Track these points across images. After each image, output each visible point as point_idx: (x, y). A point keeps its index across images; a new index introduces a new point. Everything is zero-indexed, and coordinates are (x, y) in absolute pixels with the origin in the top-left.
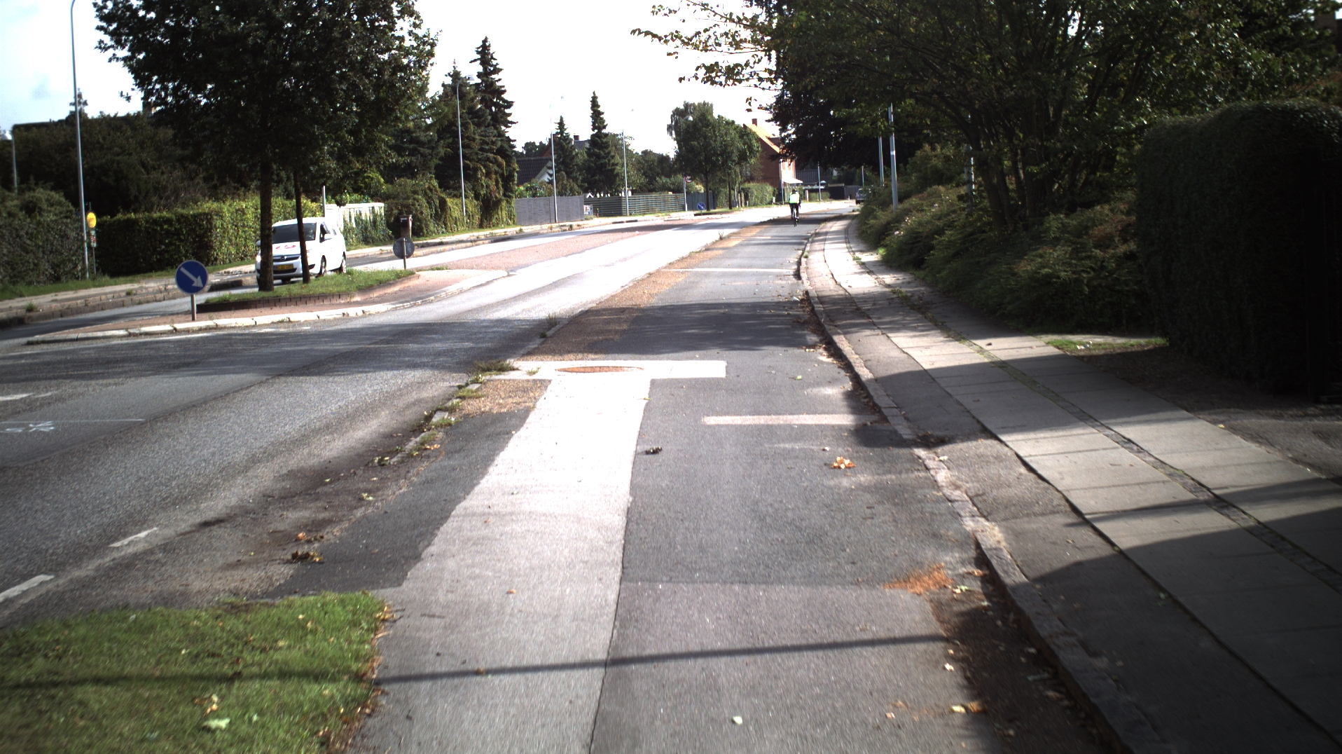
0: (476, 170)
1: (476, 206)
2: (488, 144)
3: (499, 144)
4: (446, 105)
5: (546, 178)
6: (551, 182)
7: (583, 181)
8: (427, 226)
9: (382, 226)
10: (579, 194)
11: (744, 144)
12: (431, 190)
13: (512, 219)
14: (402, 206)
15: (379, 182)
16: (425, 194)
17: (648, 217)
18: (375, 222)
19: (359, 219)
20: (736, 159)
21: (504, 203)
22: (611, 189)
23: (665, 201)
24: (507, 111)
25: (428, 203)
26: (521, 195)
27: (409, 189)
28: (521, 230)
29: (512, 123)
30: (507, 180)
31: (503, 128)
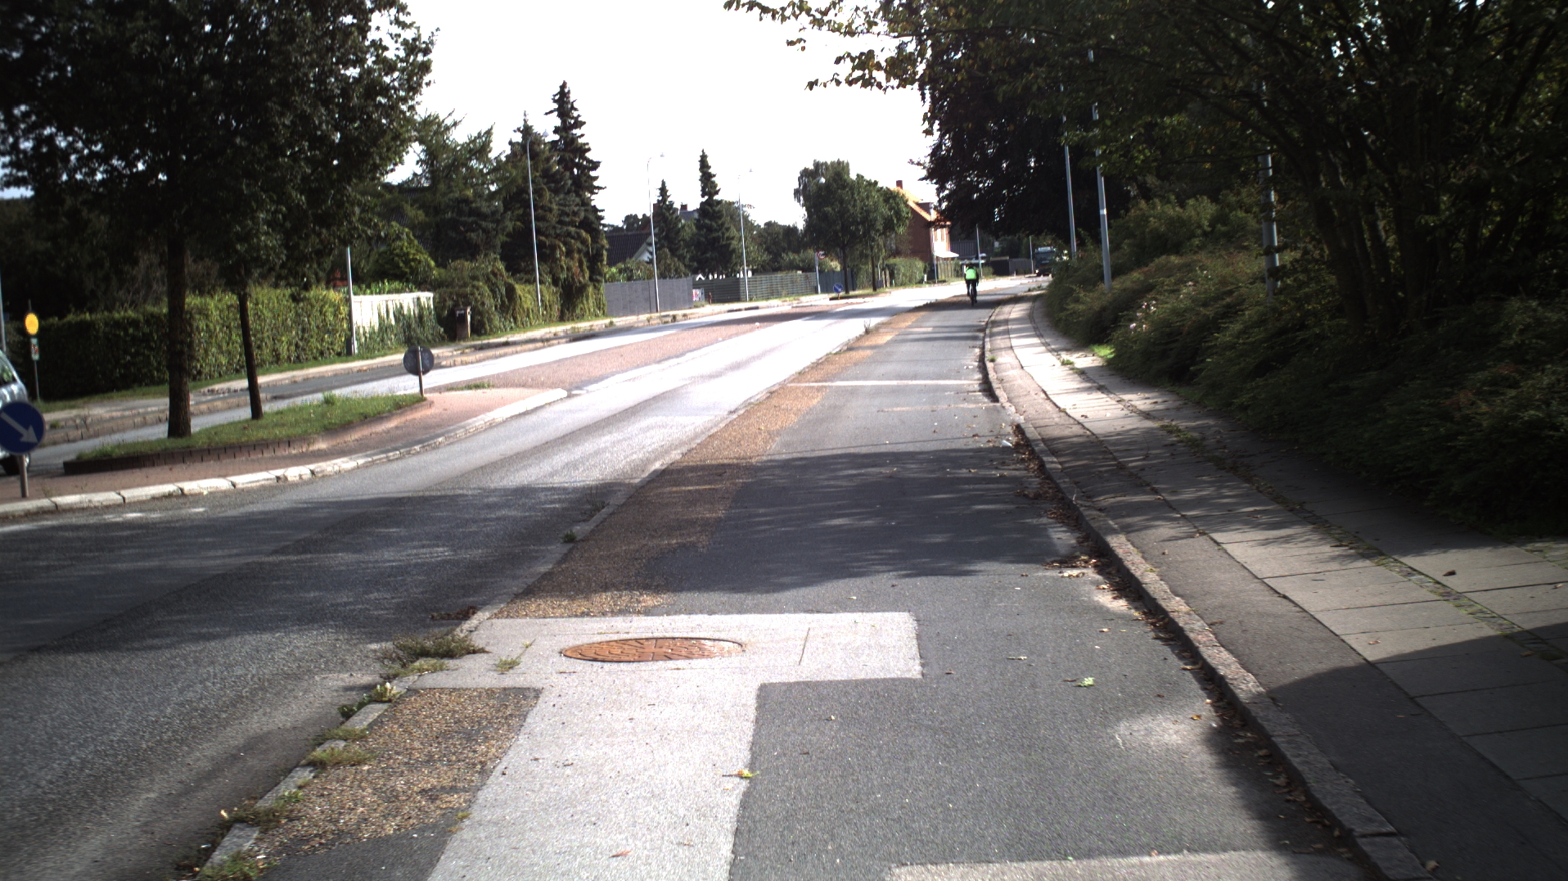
0: (553, 248)
1: (554, 294)
2: (568, 215)
3: (582, 214)
4: (515, 166)
5: (646, 257)
6: (651, 262)
7: (692, 259)
8: (490, 320)
9: (430, 321)
10: (686, 275)
11: (890, 209)
12: (495, 275)
13: (602, 309)
14: (458, 295)
15: (428, 265)
16: (488, 280)
17: (774, 302)
18: (421, 317)
19: (399, 313)
20: (881, 228)
21: (590, 289)
22: (726, 268)
23: (792, 282)
24: (593, 174)
25: (492, 290)
26: (613, 279)
27: (466, 274)
28: (611, 323)
29: (599, 188)
30: (594, 260)
31: (588, 195)
